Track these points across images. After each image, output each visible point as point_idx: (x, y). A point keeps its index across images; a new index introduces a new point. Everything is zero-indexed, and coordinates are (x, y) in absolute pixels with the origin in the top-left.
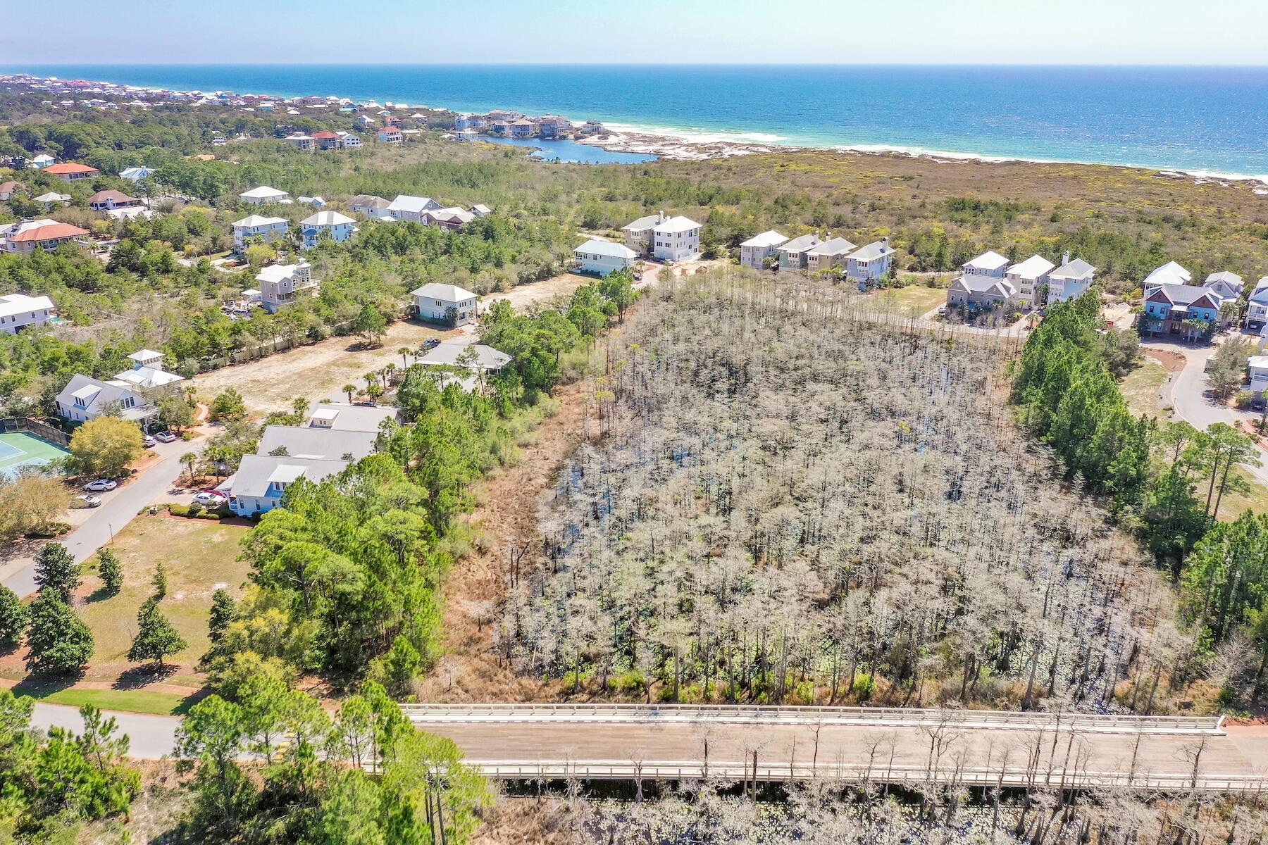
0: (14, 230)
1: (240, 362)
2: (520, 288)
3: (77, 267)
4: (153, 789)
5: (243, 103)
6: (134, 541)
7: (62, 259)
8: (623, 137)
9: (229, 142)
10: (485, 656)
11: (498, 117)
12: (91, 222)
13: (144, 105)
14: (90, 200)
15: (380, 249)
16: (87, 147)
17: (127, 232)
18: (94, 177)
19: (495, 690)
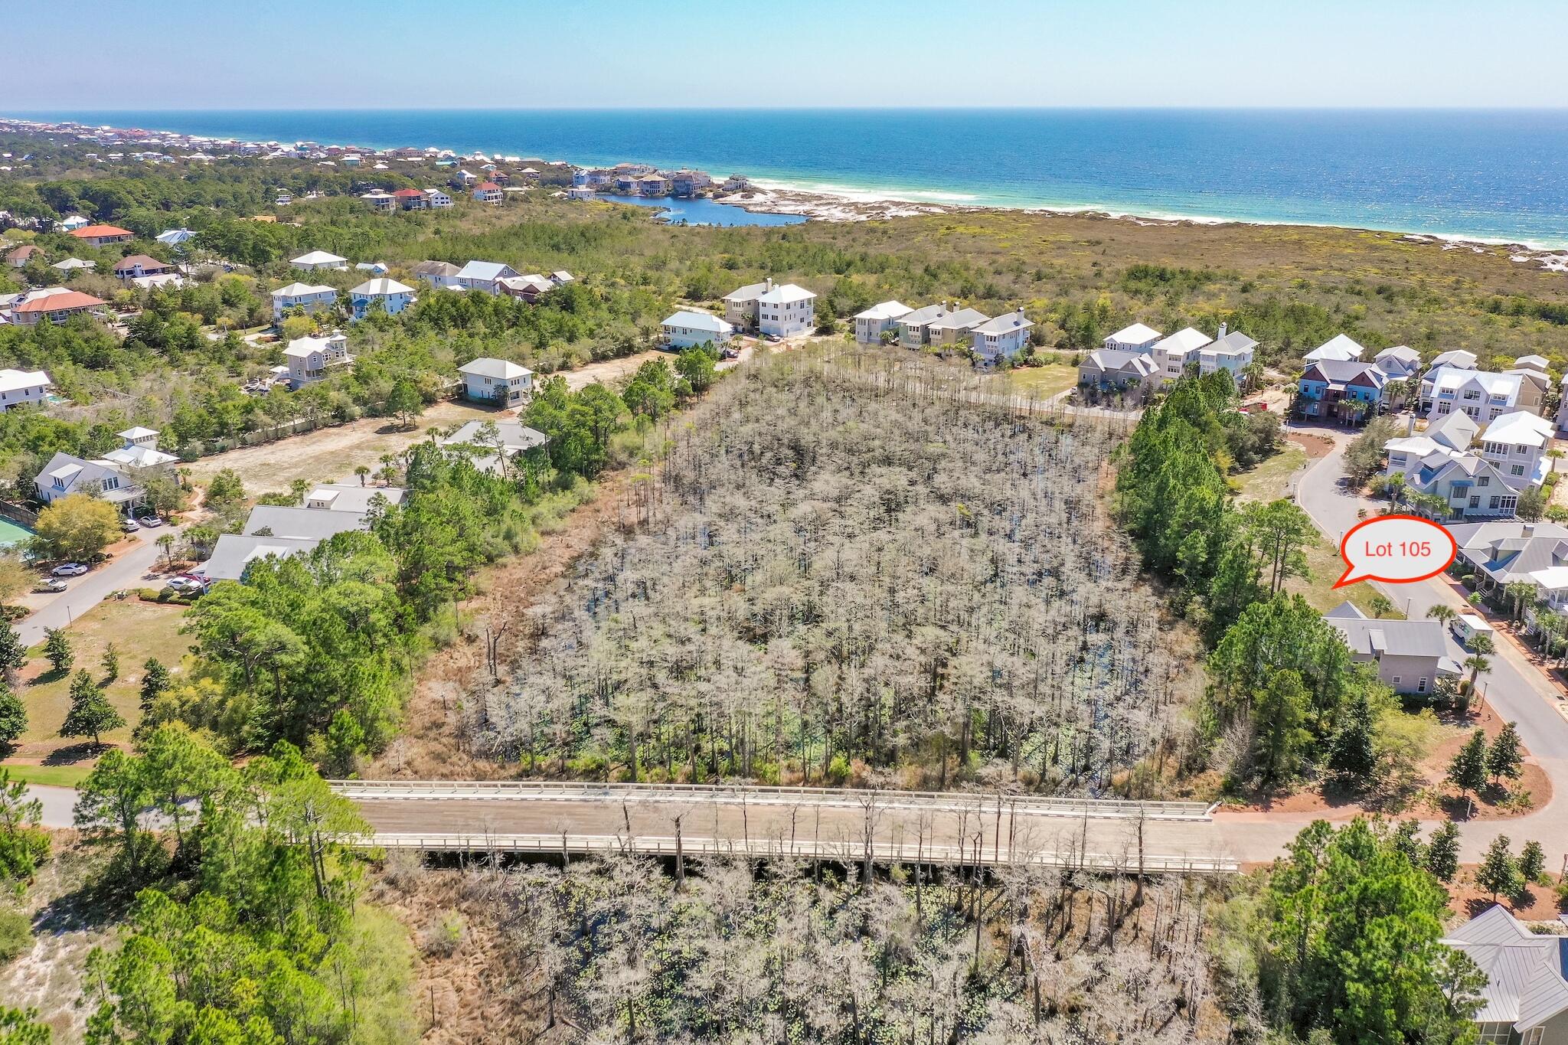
0: (20, 300)
1: (252, 445)
2: (594, 365)
3: (87, 341)
4: (64, 857)
5: (323, 156)
6: (95, 626)
7: (70, 332)
8: (772, 196)
9: (296, 201)
10: (444, 740)
11: (625, 172)
12: (114, 292)
13: (206, 158)
14: (115, 267)
15: (436, 322)
16: (127, 206)
17: (153, 303)
18: (128, 242)
19: (445, 771)
